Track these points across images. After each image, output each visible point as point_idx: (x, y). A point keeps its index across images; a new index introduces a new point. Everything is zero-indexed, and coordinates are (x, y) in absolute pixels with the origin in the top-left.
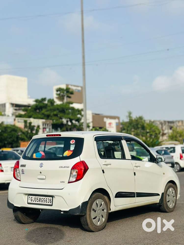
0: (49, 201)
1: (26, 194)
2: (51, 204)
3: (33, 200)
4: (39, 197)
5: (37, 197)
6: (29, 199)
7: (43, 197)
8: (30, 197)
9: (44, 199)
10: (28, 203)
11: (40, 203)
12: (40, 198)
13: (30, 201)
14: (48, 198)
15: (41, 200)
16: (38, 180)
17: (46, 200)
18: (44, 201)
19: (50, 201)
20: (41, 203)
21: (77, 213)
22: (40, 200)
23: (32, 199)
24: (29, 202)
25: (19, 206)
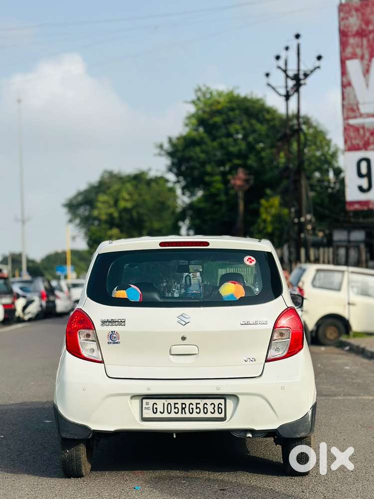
0: (214, 408)
1: (134, 397)
2: (222, 415)
3: (160, 409)
4: (180, 401)
5: (172, 402)
6: (147, 409)
7: (194, 401)
8: (147, 404)
9: (198, 406)
10: (144, 420)
11: (184, 416)
12: (182, 404)
13: (148, 414)
14: (209, 401)
15: (187, 409)
16: (171, 356)
17: (204, 408)
18: (198, 410)
19: (219, 408)
20: (188, 415)
21: (302, 432)
22: (183, 409)
23: (156, 408)
24: (145, 416)
25: (112, 428)
